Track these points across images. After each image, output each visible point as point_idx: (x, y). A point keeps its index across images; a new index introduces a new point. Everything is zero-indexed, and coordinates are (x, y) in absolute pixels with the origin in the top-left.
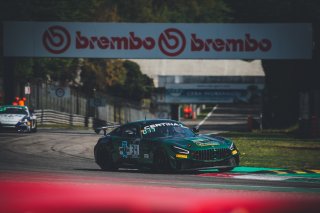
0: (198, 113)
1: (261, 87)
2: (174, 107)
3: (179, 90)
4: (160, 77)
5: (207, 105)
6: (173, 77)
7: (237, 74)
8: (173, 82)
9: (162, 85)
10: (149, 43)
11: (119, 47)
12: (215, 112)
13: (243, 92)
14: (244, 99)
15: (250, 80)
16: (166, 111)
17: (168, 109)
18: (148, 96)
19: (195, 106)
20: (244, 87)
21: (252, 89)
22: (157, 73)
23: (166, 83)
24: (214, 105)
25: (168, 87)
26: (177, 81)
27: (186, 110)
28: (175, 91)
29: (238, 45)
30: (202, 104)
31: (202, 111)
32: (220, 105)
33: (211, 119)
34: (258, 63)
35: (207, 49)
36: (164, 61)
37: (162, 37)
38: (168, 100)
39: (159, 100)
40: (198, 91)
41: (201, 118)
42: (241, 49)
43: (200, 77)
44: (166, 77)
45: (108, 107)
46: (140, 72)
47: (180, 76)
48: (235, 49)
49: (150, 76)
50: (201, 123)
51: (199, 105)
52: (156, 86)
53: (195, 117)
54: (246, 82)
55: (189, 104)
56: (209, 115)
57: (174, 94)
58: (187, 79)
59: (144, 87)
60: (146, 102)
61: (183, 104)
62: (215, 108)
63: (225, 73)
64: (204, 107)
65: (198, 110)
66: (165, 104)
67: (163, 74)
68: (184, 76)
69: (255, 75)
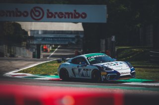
0: (51, 49)
1: (82, 36)
2: (38, 46)
3: (41, 38)
4: (31, 31)
5: (55, 45)
6: (38, 31)
7: (70, 30)
8: (38, 33)
9: (32, 35)
10: (25, 14)
11: (10, 16)
12: (59, 48)
13: (73, 39)
14: (74, 42)
15: (77, 32)
16: (34, 48)
17: (35, 47)
18: (25, 40)
19: (49, 45)
20: (73, 36)
21: (77, 37)
22: (29, 29)
23: (34, 34)
24: (58, 45)
25: (35, 36)
26: (40, 33)
27: (44, 47)
28: (39, 38)
29: (70, 15)
31: (53, 48)
32: (61, 45)
33: (56, 52)
34: (80, 24)
35: (55, 17)
36: (33, 23)
37: (32, 11)
38: (35, 42)
39: (31, 43)
40: (50, 38)
41: (52, 51)
42: (72, 17)
43: (51, 31)
44: (34, 31)
45: (4, 46)
46: (21, 28)
47: (42, 31)
48: (69, 17)
49: (26, 30)
50: (52, 54)
51: (51, 45)
52: (29, 35)
53: (49, 51)
54: (74, 34)
55: (46, 44)
56: (56, 50)
57: (39, 40)
58: (45, 32)
59: (23, 36)
60: (24, 43)
61: (43, 44)
62: (59, 46)
63: (64, 29)
64: (53, 46)
65: (51, 47)
66: (34, 44)
67: (33, 29)
68: (43, 31)
69: (79, 30)
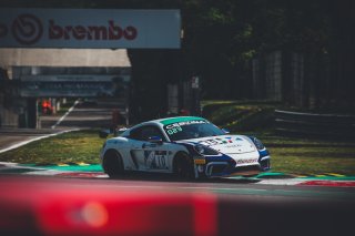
0: (58, 109)
2: (31, 101)
3: (37, 83)
4: (14, 68)
5: (67, 98)
6: (30, 68)
7: (101, 65)
8: (30, 74)
9: (17, 77)
12: (77, 106)
13: (107, 85)
14: (109, 92)
15: (116, 71)
16: (22, 106)
17: (24, 103)
19: (54, 100)
20: (108, 78)
21: (117, 80)
22: (10, 64)
23: (21, 74)
24: (75, 99)
25: (23, 79)
26: (34, 72)
28: (32, 84)
30: (63, 97)
31: (62, 106)
32: (82, 99)
33: (72, 114)
34: (123, 52)
36: (19, 50)
38: (24, 94)
39: (14, 94)
40: (57, 83)
41: (61, 113)
43: (59, 68)
44: (21, 67)
47: (37, 67)
50: (62, 119)
51: (59, 99)
52: (11, 78)
53: (54, 112)
54: (112, 74)
55: (48, 98)
56: (71, 110)
57: (31, 88)
58: (46, 71)
61: (41, 98)
62: (77, 102)
63: (88, 64)
64: (65, 101)
65: (58, 104)
66: (21, 98)
67: (18, 64)
68: (42, 68)
69: (121, 65)
